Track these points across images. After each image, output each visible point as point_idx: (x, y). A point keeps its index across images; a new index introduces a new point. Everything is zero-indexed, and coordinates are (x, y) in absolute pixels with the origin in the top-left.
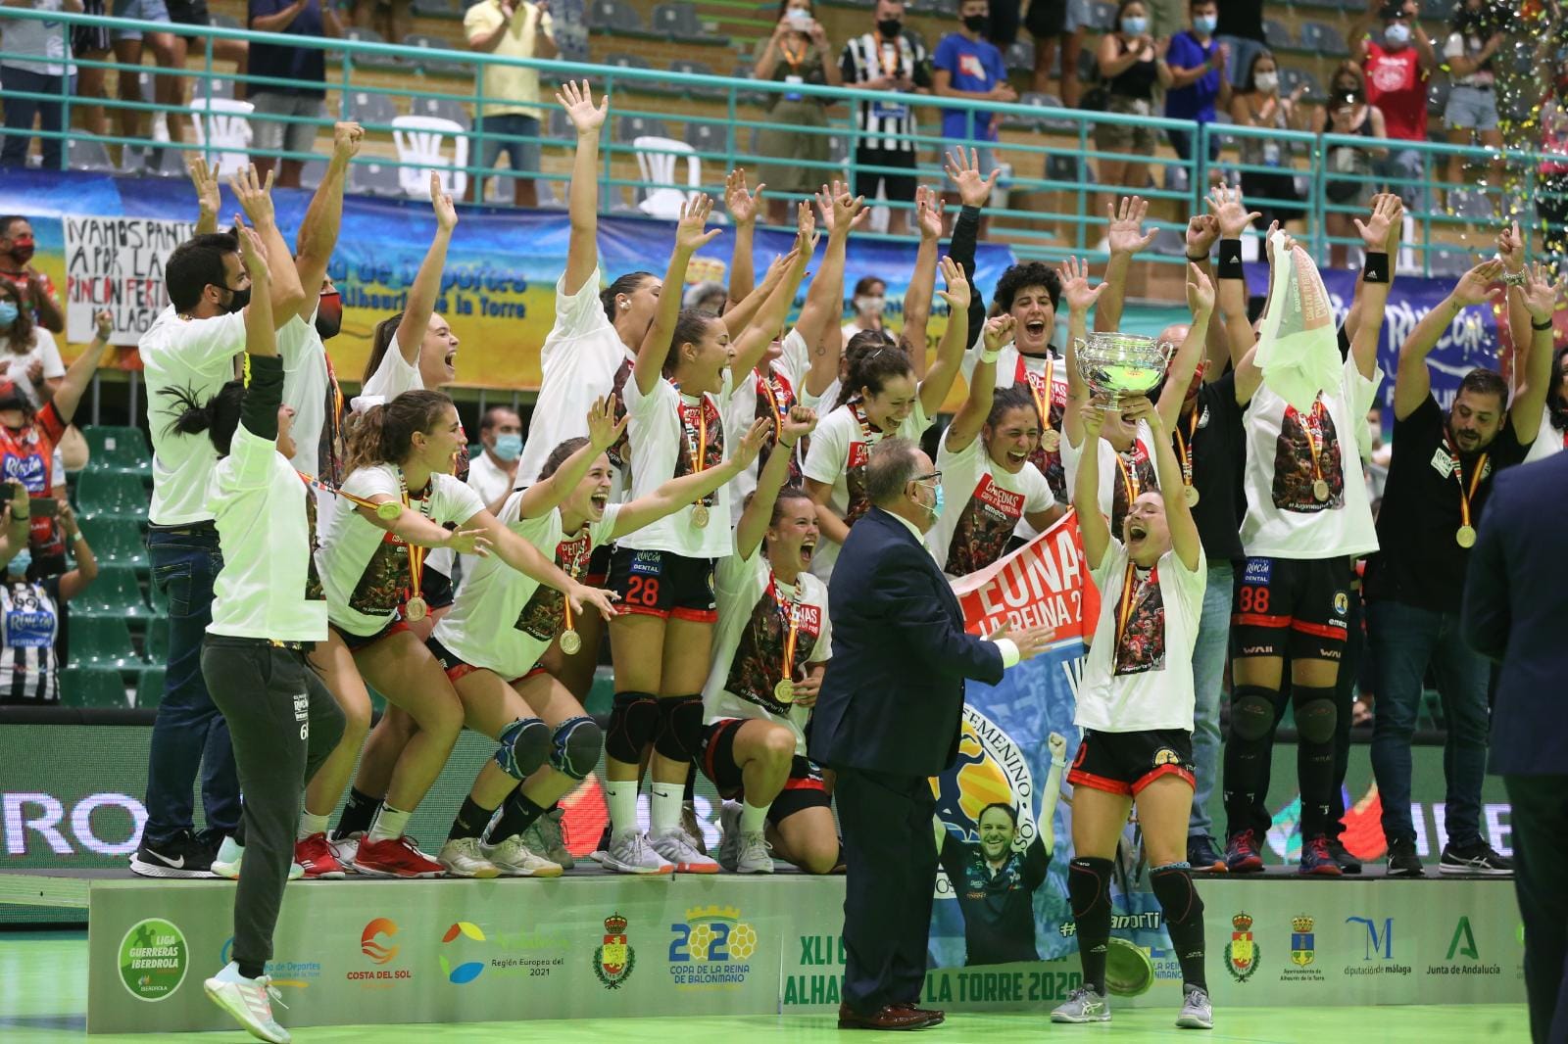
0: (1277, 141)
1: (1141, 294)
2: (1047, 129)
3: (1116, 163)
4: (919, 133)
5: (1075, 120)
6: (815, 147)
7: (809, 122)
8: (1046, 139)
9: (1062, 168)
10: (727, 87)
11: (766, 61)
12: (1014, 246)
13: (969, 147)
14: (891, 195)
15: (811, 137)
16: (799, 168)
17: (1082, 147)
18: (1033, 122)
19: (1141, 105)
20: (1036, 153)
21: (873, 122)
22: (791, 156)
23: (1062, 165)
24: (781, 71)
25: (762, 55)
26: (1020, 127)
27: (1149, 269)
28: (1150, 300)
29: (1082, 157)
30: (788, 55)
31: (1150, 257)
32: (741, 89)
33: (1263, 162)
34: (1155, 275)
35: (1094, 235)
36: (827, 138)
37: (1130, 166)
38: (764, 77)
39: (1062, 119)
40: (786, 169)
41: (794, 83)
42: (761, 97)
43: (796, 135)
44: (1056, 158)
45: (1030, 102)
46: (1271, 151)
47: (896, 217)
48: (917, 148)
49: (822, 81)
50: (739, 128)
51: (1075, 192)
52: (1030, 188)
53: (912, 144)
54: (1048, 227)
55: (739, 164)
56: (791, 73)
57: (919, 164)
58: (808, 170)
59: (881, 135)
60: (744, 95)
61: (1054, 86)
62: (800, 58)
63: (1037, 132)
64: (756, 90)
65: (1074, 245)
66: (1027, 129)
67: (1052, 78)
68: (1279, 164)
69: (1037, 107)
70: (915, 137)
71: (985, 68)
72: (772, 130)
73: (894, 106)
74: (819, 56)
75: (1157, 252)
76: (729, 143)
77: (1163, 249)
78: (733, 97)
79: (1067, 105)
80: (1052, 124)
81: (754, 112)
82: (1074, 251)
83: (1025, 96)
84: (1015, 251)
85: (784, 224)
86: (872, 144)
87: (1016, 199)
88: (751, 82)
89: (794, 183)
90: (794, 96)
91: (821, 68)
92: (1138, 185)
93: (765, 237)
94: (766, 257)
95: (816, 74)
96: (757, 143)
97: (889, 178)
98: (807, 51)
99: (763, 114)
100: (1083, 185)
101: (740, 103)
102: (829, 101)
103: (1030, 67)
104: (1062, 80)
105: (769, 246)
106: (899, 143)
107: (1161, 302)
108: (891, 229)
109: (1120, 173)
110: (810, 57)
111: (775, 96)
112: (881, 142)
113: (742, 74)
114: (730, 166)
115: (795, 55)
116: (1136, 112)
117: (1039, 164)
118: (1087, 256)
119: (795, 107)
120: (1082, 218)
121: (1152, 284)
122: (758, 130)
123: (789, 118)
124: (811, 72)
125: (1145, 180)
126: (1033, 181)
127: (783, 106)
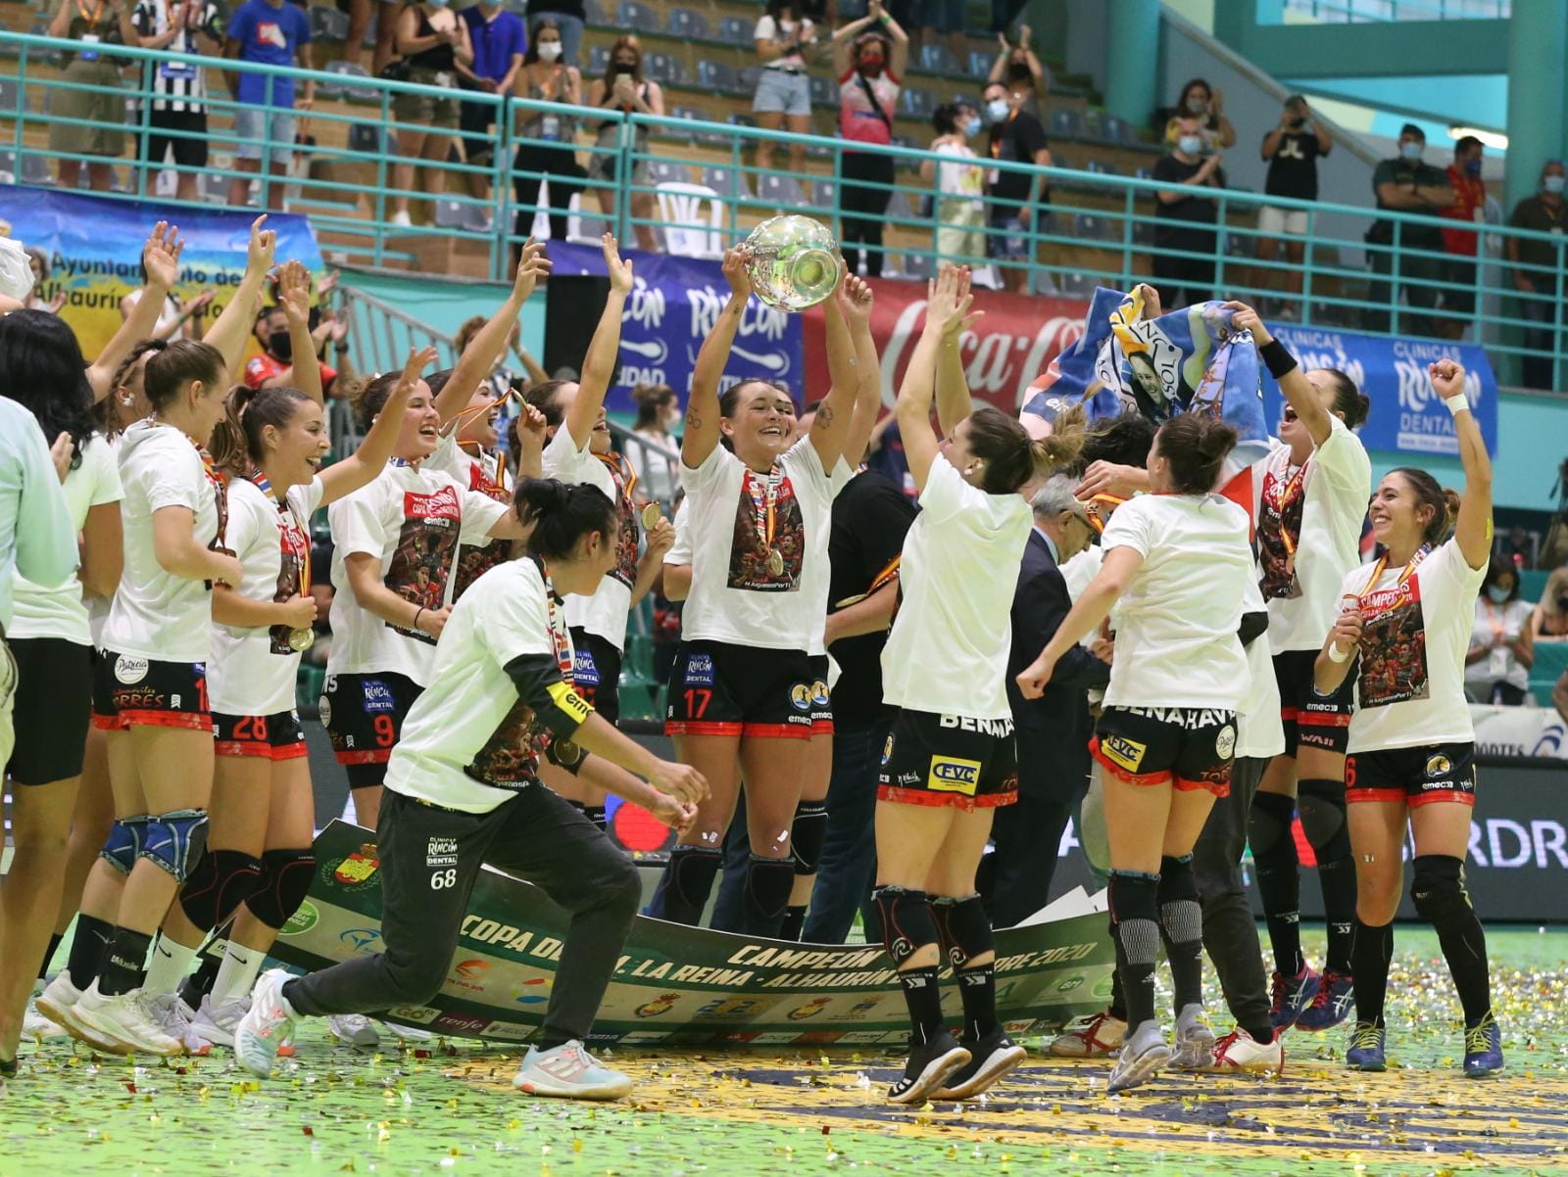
0: (558, 115)
1: (443, 270)
2: (353, 99)
3: (413, 134)
4: (210, 97)
5: (381, 90)
6: (109, 108)
7: (104, 83)
8: (351, 109)
9: (364, 138)
10: (19, 43)
11: (62, 19)
12: (310, 216)
13: (267, 113)
14: (180, 159)
15: (108, 97)
16: (94, 129)
17: (383, 118)
18: (338, 90)
19: (442, 77)
20: (341, 123)
21: (160, 83)
22: (86, 116)
23: (366, 135)
24: (77, 27)
25: (56, 13)
26: (325, 95)
27: (452, 245)
28: (450, 277)
29: (383, 127)
30: (85, 13)
31: (452, 232)
32: (35, 47)
33: (540, 136)
34: (458, 251)
35: (392, 206)
36: (122, 99)
37: (430, 138)
38: (60, 35)
39: (368, 88)
40: (79, 129)
41: (90, 41)
42: (57, 56)
43: (92, 95)
44: (360, 128)
45: (336, 71)
46: (550, 124)
47: (186, 180)
48: (206, 111)
49: (119, 41)
50: (30, 86)
51: (376, 162)
52: (330, 157)
53: (202, 107)
54: (351, 198)
55: (29, 124)
56: (87, 32)
57: (209, 129)
58: (102, 131)
59: (169, 97)
60: (40, 53)
61: (367, 56)
62: (97, 17)
63: (341, 101)
64: (53, 48)
65: (374, 218)
66: (333, 98)
67: (365, 47)
68: (558, 138)
69: (343, 75)
70: (205, 100)
71: (286, 34)
72: (67, 90)
73: (181, 66)
74: (115, 16)
75: (460, 228)
76: (19, 102)
77: (466, 225)
78: (24, 54)
79: (376, 75)
80: (357, 93)
81: (51, 71)
82: (376, 223)
83: (330, 65)
84: (314, 221)
85: (76, 187)
86: (161, 105)
87: (317, 170)
88: (47, 39)
89: (88, 144)
90: (89, 55)
91: (118, 28)
92: (440, 159)
93: (53, 199)
94: (54, 219)
95: (113, 34)
96: (51, 103)
97: (176, 141)
98: (103, 11)
99: (58, 71)
100: (384, 156)
101: (33, 61)
102: (125, 61)
103: (339, 36)
104: (377, 50)
105: (59, 208)
106: (187, 106)
107: (461, 278)
108: (179, 194)
109: (419, 146)
110: (108, 16)
111: (69, 55)
112: (169, 104)
113: (38, 31)
114: (20, 125)
115: (91, 13)
116: (438, 84)
117: (344, 133)
118: (386, 229)
119: (91, 67)
120: (382, 190)
121: (454, 260)
122: (51, 88)
123: (84, 77)
124: (109, 30)
125: (446, 154)
126: (333, 150)
127: (76, 65)
